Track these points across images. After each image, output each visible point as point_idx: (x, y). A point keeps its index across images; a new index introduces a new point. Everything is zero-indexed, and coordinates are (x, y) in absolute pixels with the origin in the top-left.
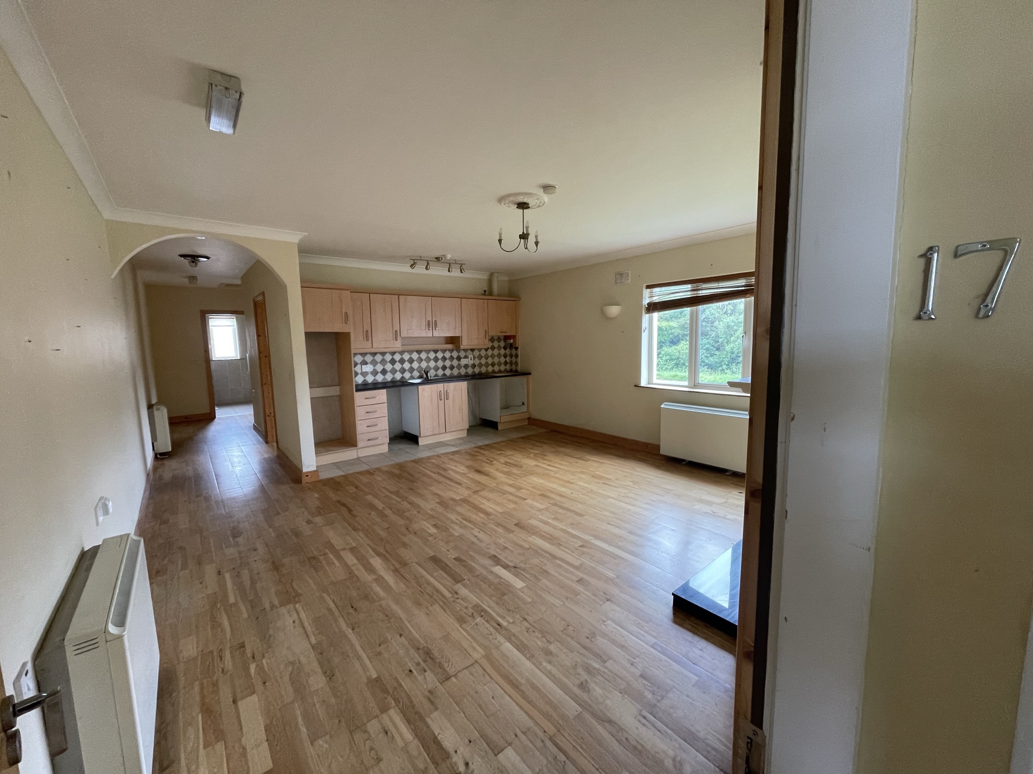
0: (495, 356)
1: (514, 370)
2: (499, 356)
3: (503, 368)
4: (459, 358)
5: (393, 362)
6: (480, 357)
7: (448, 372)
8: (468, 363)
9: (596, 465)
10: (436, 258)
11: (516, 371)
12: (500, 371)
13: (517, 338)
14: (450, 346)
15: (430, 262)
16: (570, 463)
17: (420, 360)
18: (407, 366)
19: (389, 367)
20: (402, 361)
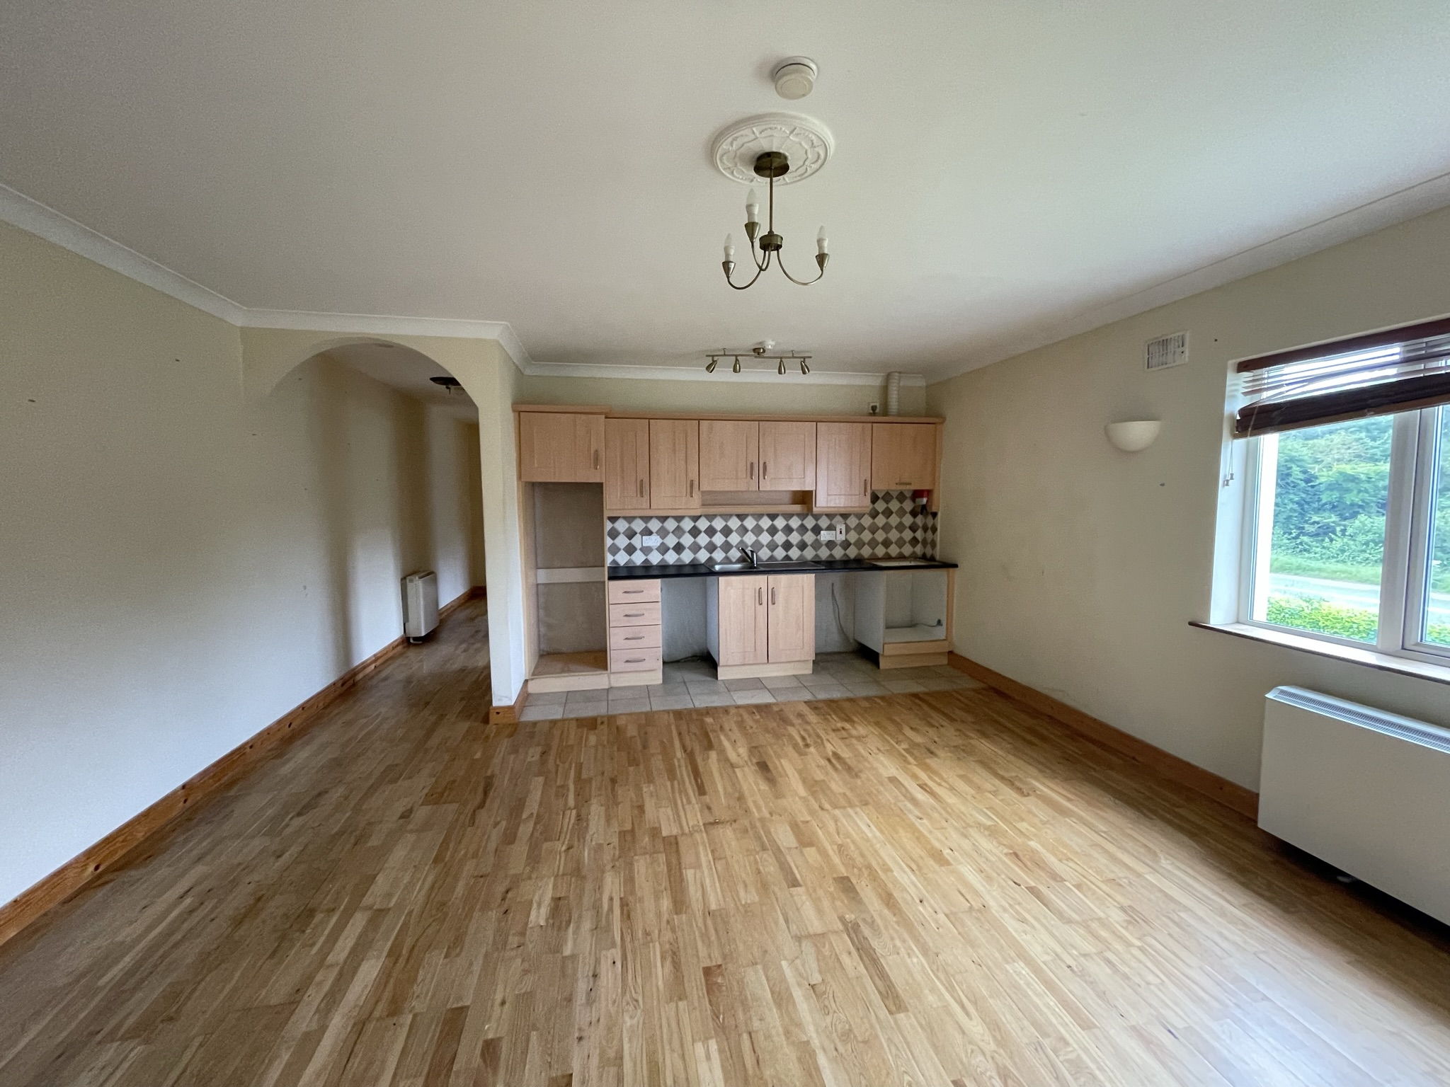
0: (891, 528)
1: (928, 556)
2: (900, 528)
3: (907, 550)
4: (816, 530)
5: (695, 532)
6: (860, 529)
7: (795, 553)
8: (834, 539)
9: (1042, 812)
10: (754, 350)
11: (932, 559)
12: (901, 557)
13: (935, 495)
14: (797, 508)
15: (739, 358)
16: (979, 789)
17: (743, 530)
18: (719, 539)
19: (687, 540)
20: (711, 532)
